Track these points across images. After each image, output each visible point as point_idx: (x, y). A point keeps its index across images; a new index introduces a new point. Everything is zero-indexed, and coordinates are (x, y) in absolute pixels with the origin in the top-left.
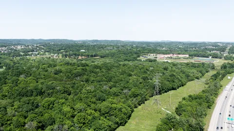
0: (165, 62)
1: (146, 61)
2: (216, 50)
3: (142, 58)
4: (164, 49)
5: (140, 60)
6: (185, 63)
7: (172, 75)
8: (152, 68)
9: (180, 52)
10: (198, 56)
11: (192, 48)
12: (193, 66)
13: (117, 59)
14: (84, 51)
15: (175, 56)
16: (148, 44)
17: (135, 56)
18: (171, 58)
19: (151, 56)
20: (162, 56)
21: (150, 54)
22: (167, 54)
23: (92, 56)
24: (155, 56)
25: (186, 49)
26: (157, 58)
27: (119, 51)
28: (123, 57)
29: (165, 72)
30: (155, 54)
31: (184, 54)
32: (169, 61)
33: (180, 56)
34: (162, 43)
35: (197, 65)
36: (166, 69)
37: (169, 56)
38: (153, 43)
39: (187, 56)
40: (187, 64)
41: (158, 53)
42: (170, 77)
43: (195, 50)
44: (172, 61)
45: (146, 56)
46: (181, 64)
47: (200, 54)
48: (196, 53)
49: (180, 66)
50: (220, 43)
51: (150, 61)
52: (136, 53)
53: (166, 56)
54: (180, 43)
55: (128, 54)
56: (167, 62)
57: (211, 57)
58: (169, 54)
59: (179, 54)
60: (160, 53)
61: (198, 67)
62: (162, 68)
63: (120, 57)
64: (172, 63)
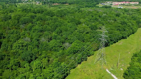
0: (118, 8)
1: (103, 7)
3: (100, 5)
5: (98, 7)
6: (136, 10)
7: (123, 23)
8: (105, 15)
15: (127, 3)
17: (95, 3)
18: (124, 5)
20: (117, 3)
21: (107, 2)
22: (120, 2)
24: (111, 3)
26: (112, 5)
28: (85, 4)
29: (117, 18)
31: (134, 2)
32: (122, 7)
36: (118, 15)
37: (122, 3)
39: (138, 3)
40: (138, 10)
41: (114, 1)
42: (120, 25)
44: (124, 8)
45: (104, 3)
46: (132, 10)
49: (131, 13)
51: (106, 7)
53: (120, 3)
56: (120, 8)
59: (130, 2)
62: (115, 14)
63: (83, 4)
64: (124, 9)
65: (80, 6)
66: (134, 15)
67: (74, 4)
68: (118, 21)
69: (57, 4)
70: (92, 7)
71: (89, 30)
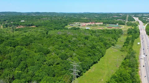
0: (86, 30)
1: (72, 29)
2: (120, 18)
3: (69, 27)
4: (85, 18)
5: (67, 29)
6: (101, 30)
7: (93, 47)
9: (96, 21)
10: (109, 24)
11: (104, 17)
12: (108, 32)
13: (48, 28)
14: (24, 21)
15: (93, 24)
16: (75, 14)
17: (64, 25)
18: (91, 25)
19: (76, 25)
20: (84, 24)
21: (75, 23)
22: (87, 23)
23: (29, 25)
24: (79, 24)
25: (100, 18)
26: (80, 26)
27: (52, 21)
28: (54, 26)
29: (86, 41)
30: (79, 23)
31: (99, 22)
33: (97, 24)
34: (84, 14)
35: (110, 32)
36: (86, 38)
37: (89, 24)
38: (78, 14)
39: (102, 23)
40: (103, 31)
41: (81, 22)
43: (106, 19)
45: (72, 24)
46: (99, 31)
47: (110, 22)
48: (107, 21)
49: (98, 34)
50: (121, 13)
51: (75, 29)
52: (64, 23)
53: (87, 24)
54: (96, 14)
55: (59, 23)
56: (88, 29)
57: (117, 24)
58: (89, 22)
59: (96, 22)
60: (82, 22)
61: (112, 33)
62: (84, 37)
63: (52, 26)
64: (92, 30)
65: (49, 29)
66: (100, 36)
67: (42, 26)
68: (88, 45)
69: (22, 27)
70: (61, 29)
71: (59, 60)
